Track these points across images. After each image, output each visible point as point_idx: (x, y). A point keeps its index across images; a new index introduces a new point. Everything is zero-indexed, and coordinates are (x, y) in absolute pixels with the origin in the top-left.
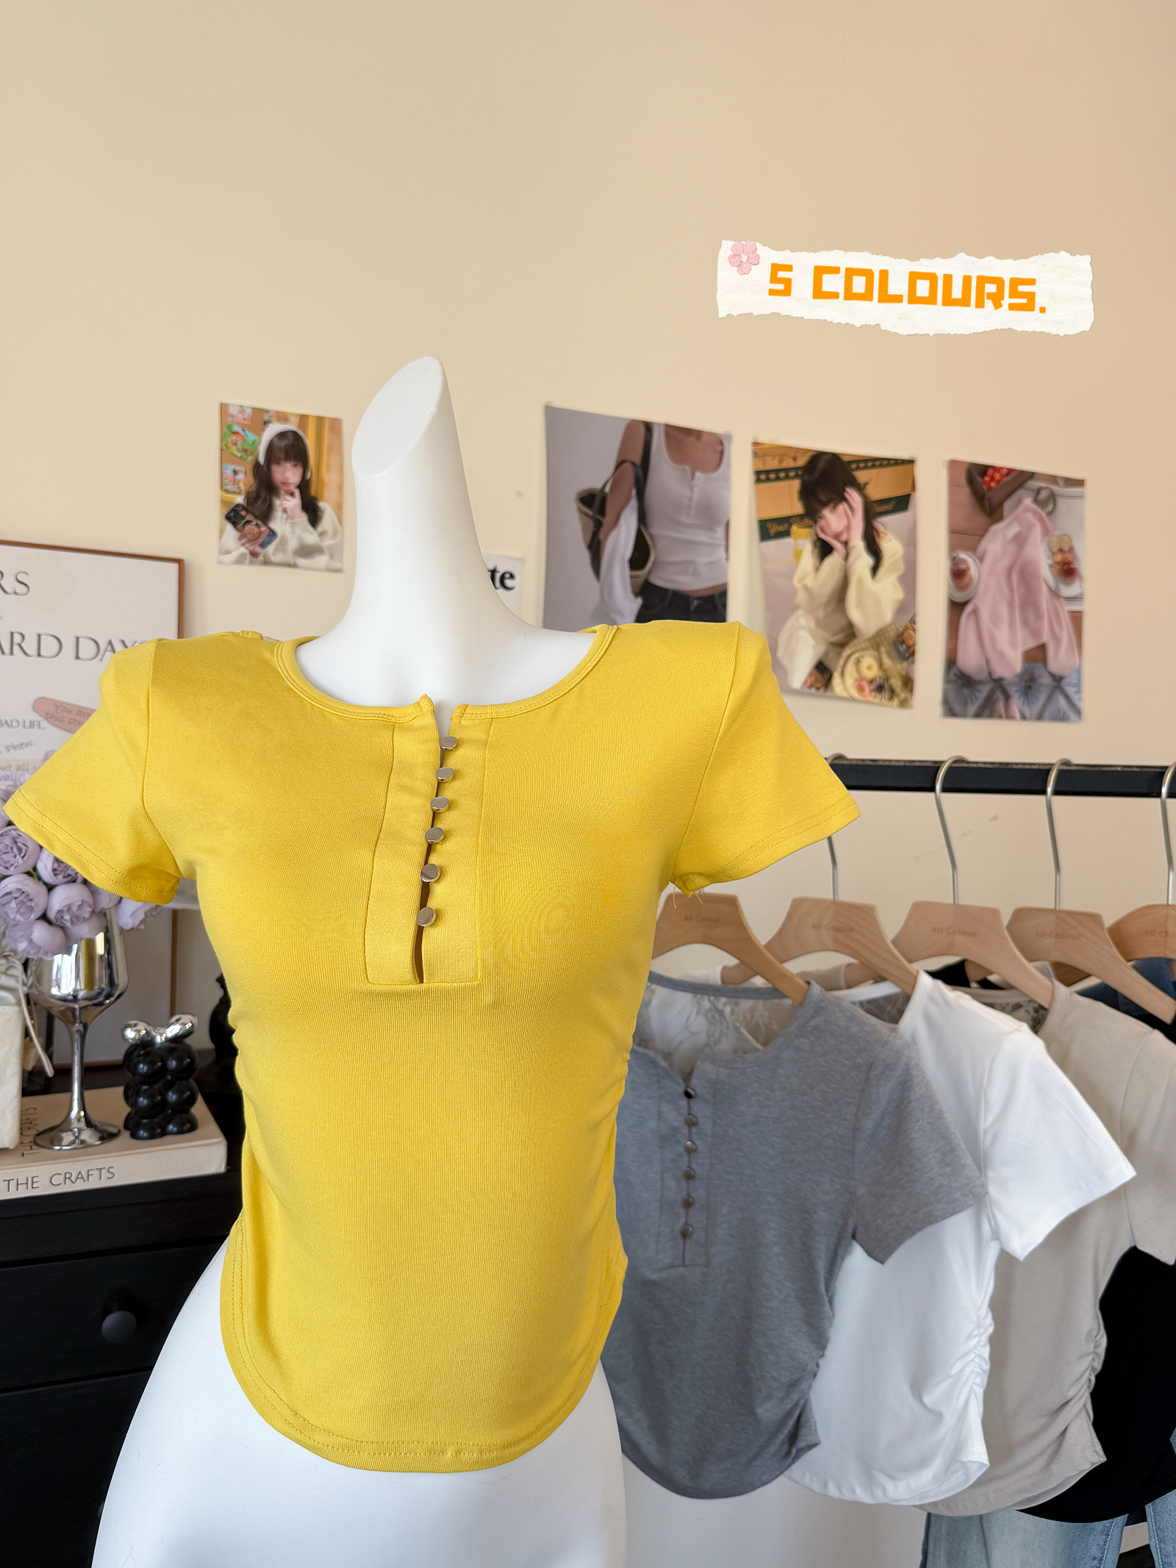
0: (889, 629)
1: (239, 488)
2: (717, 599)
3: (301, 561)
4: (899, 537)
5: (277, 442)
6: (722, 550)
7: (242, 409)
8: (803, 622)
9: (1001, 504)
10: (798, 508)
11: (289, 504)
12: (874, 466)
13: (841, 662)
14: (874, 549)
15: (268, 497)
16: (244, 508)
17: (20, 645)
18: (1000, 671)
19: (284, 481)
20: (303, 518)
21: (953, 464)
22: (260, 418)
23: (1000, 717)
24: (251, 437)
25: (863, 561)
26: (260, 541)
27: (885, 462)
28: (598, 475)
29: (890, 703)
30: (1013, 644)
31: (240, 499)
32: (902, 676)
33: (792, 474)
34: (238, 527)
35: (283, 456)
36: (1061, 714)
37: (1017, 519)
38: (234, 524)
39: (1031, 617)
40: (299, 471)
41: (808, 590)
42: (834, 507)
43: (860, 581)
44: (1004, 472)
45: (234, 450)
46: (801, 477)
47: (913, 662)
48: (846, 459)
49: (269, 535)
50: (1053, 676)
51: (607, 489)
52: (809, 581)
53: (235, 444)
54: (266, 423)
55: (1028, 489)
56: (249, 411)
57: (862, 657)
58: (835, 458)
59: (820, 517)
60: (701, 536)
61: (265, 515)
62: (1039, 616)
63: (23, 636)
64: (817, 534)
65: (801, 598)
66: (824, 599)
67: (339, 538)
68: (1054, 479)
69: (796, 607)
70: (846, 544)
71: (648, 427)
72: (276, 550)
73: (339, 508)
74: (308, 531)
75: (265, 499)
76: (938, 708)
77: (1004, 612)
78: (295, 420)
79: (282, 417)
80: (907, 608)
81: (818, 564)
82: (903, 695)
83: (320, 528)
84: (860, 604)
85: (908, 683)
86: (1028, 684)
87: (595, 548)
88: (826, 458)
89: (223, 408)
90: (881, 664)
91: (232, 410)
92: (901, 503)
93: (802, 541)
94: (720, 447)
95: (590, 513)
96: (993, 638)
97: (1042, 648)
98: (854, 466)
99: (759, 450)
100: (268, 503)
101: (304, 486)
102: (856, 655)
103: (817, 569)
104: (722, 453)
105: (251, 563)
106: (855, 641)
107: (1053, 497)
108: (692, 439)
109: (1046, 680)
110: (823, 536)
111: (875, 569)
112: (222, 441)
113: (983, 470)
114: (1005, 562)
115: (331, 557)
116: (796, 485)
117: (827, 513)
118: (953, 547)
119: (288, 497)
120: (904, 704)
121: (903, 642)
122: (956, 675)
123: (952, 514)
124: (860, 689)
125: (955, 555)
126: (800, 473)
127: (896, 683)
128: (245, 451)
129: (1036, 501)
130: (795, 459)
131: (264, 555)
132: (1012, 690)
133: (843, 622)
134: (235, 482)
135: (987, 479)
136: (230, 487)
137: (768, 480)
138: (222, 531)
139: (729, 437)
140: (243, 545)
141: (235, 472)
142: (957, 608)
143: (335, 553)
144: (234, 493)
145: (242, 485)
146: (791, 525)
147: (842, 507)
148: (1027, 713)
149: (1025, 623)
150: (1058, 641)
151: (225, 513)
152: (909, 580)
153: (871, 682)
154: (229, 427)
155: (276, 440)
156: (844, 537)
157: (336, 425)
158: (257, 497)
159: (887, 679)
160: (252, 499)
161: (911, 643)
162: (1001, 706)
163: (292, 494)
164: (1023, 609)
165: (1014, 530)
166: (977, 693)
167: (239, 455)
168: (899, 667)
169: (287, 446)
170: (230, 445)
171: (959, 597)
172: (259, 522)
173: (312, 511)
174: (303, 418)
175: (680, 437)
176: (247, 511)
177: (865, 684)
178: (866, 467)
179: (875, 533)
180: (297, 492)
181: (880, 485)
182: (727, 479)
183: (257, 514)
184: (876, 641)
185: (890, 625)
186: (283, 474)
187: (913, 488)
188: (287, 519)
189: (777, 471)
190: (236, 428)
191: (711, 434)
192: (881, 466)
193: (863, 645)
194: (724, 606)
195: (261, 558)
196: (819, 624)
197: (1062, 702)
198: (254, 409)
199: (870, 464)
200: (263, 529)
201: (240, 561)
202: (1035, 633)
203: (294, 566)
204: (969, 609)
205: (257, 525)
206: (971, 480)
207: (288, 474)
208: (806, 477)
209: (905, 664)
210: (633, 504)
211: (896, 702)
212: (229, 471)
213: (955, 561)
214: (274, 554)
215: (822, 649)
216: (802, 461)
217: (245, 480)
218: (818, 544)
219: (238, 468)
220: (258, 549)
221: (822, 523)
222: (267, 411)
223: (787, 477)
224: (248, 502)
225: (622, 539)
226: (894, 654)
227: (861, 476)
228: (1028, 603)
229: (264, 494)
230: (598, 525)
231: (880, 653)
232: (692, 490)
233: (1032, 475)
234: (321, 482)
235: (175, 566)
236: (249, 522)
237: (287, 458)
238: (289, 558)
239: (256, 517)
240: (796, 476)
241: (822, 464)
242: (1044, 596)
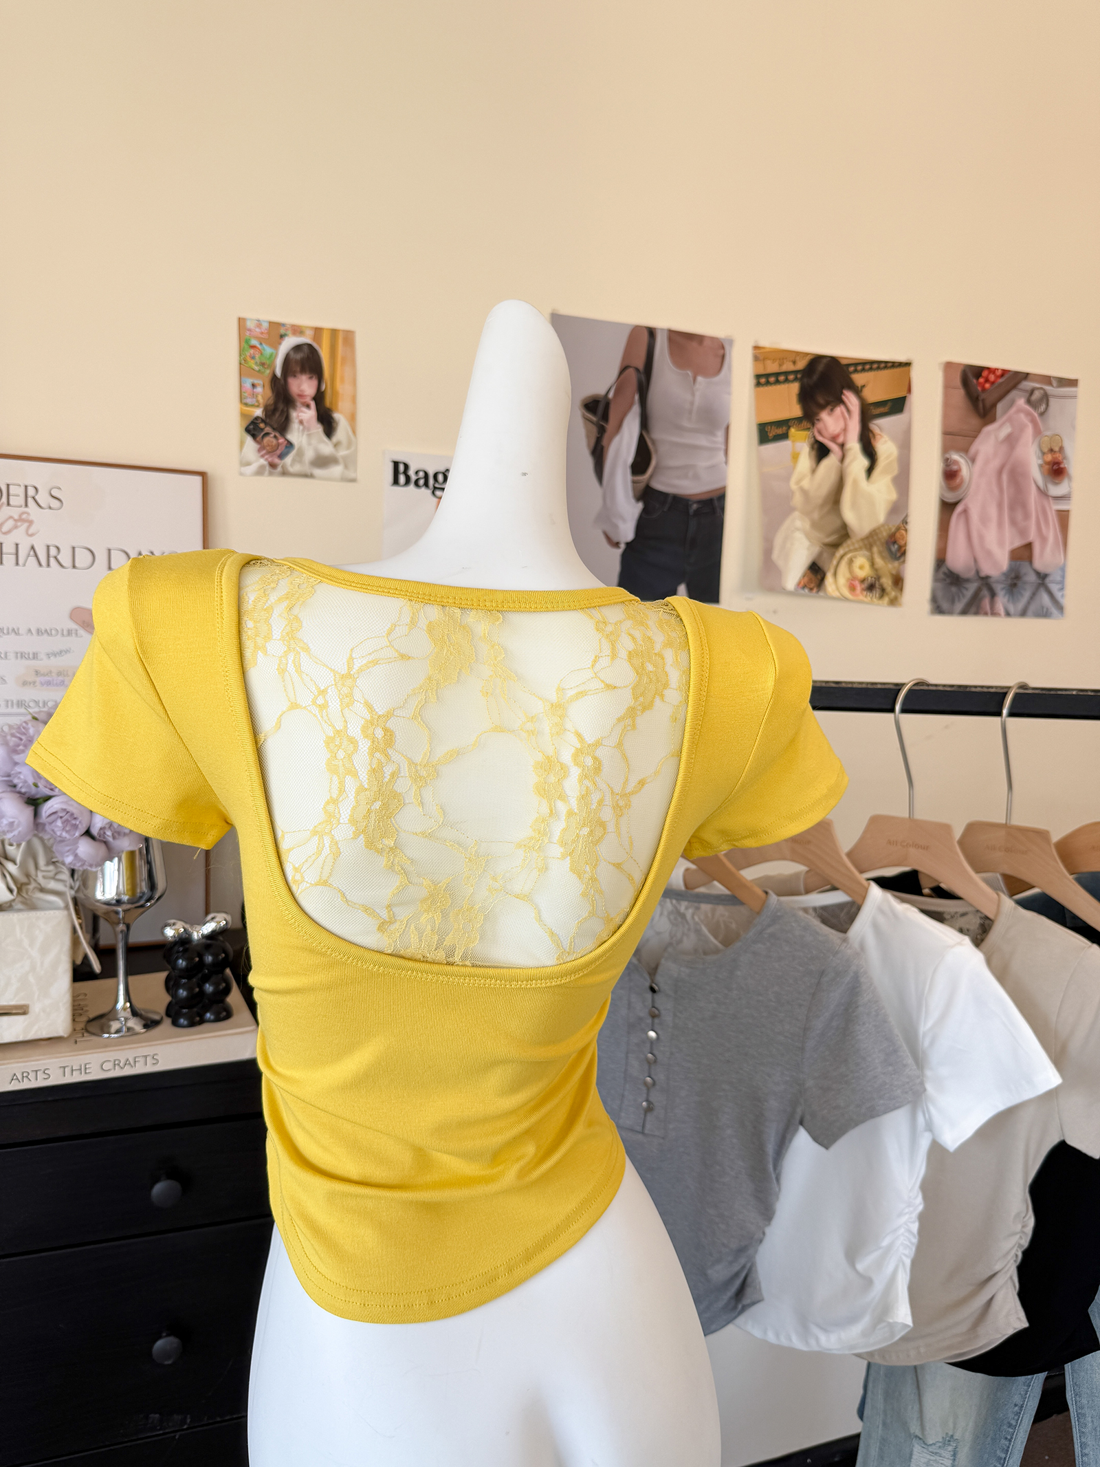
0: (882, 529)
1: (258, 401)
2: (716, 503)
3: (317, 472)
4: (893, 439)
5: (292, 354)
6: (722, 454)
7: (259, 323)
8: (798, 523)
9: (994, 405)
10: (796, 411)
11: (304, 415)
12: (871, 369)
13: (835, 562)
14: (869, 451)
15: (285, 409)
16: (263, 421)
17: (56, 558)
18: (987, 569)
19: (300, 393)
20: (318, 429)
21: (949, 366)
22: (277, 332)
23: (986, 614)
24: (268, 350)
25: (858, 462)
26: (278, 452)
27: (883, 365)
28: (602, 382)
29: (880, 602)
30: (1001, 543)
31: (258, 412)
32: (892, 575)
33: (791, 377)
34: (258, 439)
35: (298, 369)
36: (1045, 610)
37: (1010, 420)
38: (254, 436)
39: (1019, 516)
40: (314, 383)
41: (805, 493)
42: (832, 410)
43: (855, 482)
44: (999, 373)
45: (252, 364)
46: (801, 380)
47: (904, 562)
48: (844, 362)
49: (286, 447)
50: (1038, 574)
51: (611, 395)
52: (806, 484)
53: (253, 358)
54: (282, 337)
55: (1021, 390)
56: (265, 325)
57: (855, 557)
58: (833, 361)
59: (818, 420)
60: (702, 441)
61: (283, 427)
62: (1027, 516)
63: (58, 548)
64: (814, 437)
65: (798, 500)
66: (820, 501)
67: (353, 449)
68: (1047, 380)
69: (792, 509)
70: (842, 446)
71: (651, 332)
72: (294, 461)
73: (352, 419)
74: (324, 442)
75: (282, 411)
76: (926, 606)
77: (993, 512)
78: (310, 333)
79: (297, 330)
80: (899, 509)
81: (814, 466)
82: (893, 594)
83: (335, 439)
84: (854, 505)
85: (898, 581)
86: (1014, 581)
87: (599, 453)
88: (825, 361)
89: (241, 321)
90: (873, 564)
91: (250, 325)
92: (897, 405)
93: (799, 445)
94: (722, 352)
95: (594, 419)
96: (981, 538)
97: (1029, 546)
98: (852, 369)
99: (760, 354)
100: (285, 416)
101: (319, 398)
102: (849, 556)
103: (814, 471)
104: (723, 357)
105: (271, 474)
106: (849, 542)
107: (1046, 397)
108: (694, 344)
109: (1031, 578)
110: (820, 439)
111: (870, 471)
112: (240, 355)
113: (978, 371)
114: (995, 464)
115: (346, 467)
116: (795, 387)
117: (824, 415)
118: (946, 449)
119: (304, 409)
120: (894, 602)
121: (895, 542)
122: (945, 574)
123: (945, 416)
124: (852, 588)
125: (947, 456)
126: (799, 376)
127: (887, 582)
128: (263, 364)
129: (1029, 402)
130: (794, 363)
131: (282, 467)
132: (998, 588)
133: (838, 523)
134: (254, 395)
135: (981, 380)
136: (249, 401)
137: (768, 383)
138: (242, 444)
139: (731, 342)
140: (262, 456)
141: (254, 386)
142: (947, 508)
143: (349, 462)
144: (253, 406)
146: (789, 428)
147: (839, 410)
148: (1012, 609)
149: (1013, 522)
150: (1044, 539)
151: (245, 426)
152: (902, 481)
153: (863, 581)
154: (247, 341)
155: (292, 353)
156: (841, 440)
157: (349, 337)
158: (275, 410)
159: (878, 578)
160: (270, 411)
161: (902, 543)
162: (986, 603)
163: (308, 406)
164: (1012, 509)
165: (1006, 431)
166: (965, 592)
167: (257, 368)
168: (890, 566)
169: (302, 359)
170: (248, 359)
171: (951, 497)
172: (277, 435)
173: (327, 422)
174: (318, 331)
175: (683, 342)
176: (266, 424)
177: (857, 583)
178: (863, 370)
179: (871, 435)
180: (313, 404)
181: (876, 388)
182: (728, 383)
183: (275, 426)
184: (869, 541)
185: (883, 525)
186: (299, 386)
187: (909, 391)
188: (303, 430)
189: (777, 375)
190: (254, 342)
191: (713, 339)
192: (878, 368)
193: (857, 546)
194: (723, 509)
195: (279, 469)
196: (815, 525)
197: (1045, 599)
198: (271, 323)
199: (867, 367)
200: (281, 440)
201: (260, 472)
202: (1023, 532)
203: (311, 476)
204: (959, 509)
205: (275, 437)
206: (965, 382)
207: (304, 386)
208: (805, 380)
209: (896, 564)
210: (636, 410)
211: (886, 599)
212: (248, 385)
213: (947, 462)
214: (292, 465)
215: (816, 550)
216: (801, 365)
217: (263, 393)
218: (816, 446)
219: (256, 382)
220: (277, 460)
221: (819, 425)
222: (283, 325)
223: (787, 380)
224: (266, 415)
225: (624, 445)
226: (886, 554)
227: (859, 379)
228: (1017, 503)
229: (281, 406)
230: (602, 430)
231: (872, 553)
232: (693, 394)
233: (1026, 376)
234: (335, 393)
235: (198, 479)
236: (267, 434)
237: (303, 371)
238: (307, 468)
239: (274, 429)
240: (796, 379)
241: (820, 367)
242: (1033, 494)
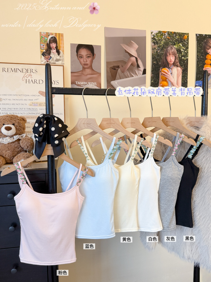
3: (56, 62)
15: (50, 50)
19: (53, 47)
20: (57, 54)
24: (46, 38)
40: (56, 44)
49: (50, 57)
61: (49, 54)
67: (63, 57)
78: (54, 34)
83: (60, 56)
89: (40, 33)
101: (56, 47)
115: (62, 61)
119: (54, 50)
128: (45, 41)
138: (41, 57)
140: (45, 60)
144: (43, 50)
145: (44, 48)
151: (42, 54)
154: (42, 37)
155: (51, 39)
157: (62, 35)
158: (48, 50)
163: (54, 49)
169: (53, 40)
170: (42, 40)
173: (58, 52)
174: (56, 34)
176: (46, 53)
180: (55, 49)
188: (53, 54)
195: (49, 62)
198: (46, 33)
205: (48, 56)
207: (53, 45)
212: (42, 45)
217: (45, 47)
220: (48, 60)
222: (49, 33)
224: (46, 51)
234: (60, 46)
236: (46, 55)
237: (53, 42)
238: (54, 62)
